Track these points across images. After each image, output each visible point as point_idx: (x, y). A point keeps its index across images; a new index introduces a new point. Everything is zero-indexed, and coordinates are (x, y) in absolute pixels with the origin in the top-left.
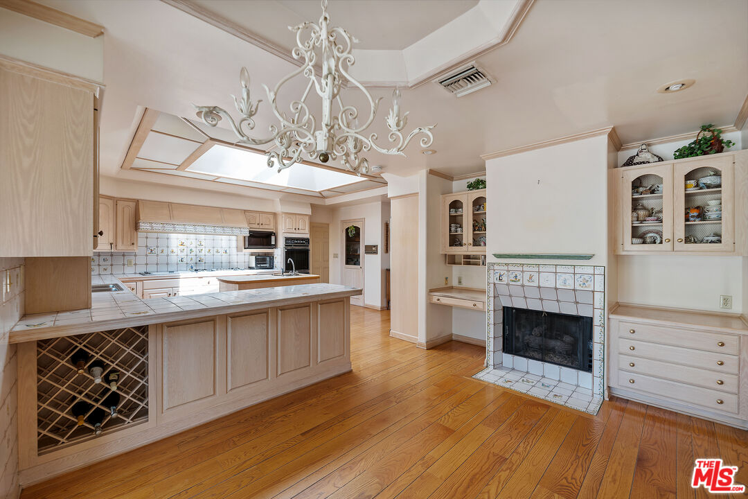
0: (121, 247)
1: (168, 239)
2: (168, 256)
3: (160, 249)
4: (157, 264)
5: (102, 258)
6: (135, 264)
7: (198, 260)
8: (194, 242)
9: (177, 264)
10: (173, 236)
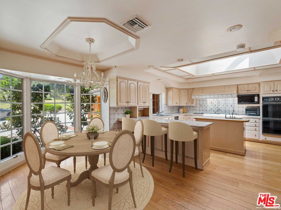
0: (189, 105)
1: (206, 101)
2: (206, 107)
3: (204, 105)
4: (203, 110)
5: (188, 108)
6: (196, 110)
7: (218, 109)
8: (216, 101)
9: (210, 110)
10: (208, 100)
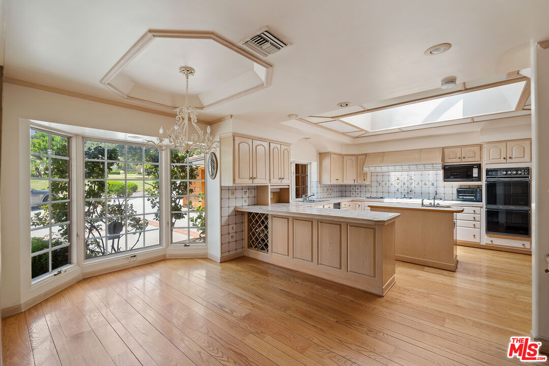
0: (360, 182)
1: (389, 175)
2: (389, 187)
3: (384, 183)
4: (383, 192)
5: (356, 188)
6: (370, 191)
7: (409, 191)
8: (406, 177)
9: (395, 193)
10: (392, 174)
